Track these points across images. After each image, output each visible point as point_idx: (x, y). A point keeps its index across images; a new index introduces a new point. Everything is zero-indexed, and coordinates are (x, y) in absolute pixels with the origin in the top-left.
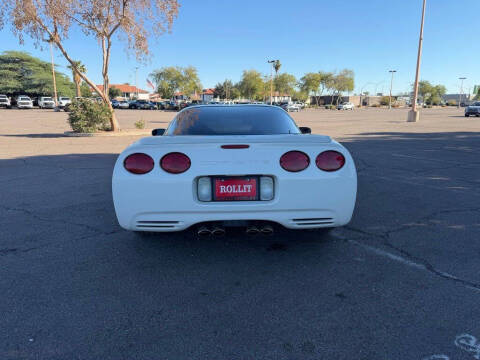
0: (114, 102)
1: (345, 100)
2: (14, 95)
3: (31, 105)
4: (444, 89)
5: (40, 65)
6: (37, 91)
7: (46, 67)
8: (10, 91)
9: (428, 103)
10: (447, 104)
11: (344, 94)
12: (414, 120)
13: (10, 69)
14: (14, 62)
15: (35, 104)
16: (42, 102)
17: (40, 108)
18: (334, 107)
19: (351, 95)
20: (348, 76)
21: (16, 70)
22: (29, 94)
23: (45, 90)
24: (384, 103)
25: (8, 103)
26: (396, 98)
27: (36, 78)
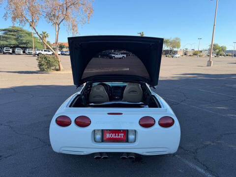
0: (62, 52)
1: (176, 52)
2: (14, 47)
3: (22, 53)
4: (225, 48)
5: (26, 33)
6: (25, 46)
7: (30, 34)
8: (12, 46)
9: (217, 55)
10: (227, 55)
11: (175, 49)
12: (210, 66)
13: (12, 35)
14: (14, 31)
15: (24, 52)
16: (27, 51)
17: (26, 54)
18: (170, 56)
19: (178, 50)
20: (177, 41)
21: (15, 35)
22: (21, 47)
23: (29, 45)
24: (195, 54)
25: (11, 52)
26: (201, 51)
27: (24, 40)
